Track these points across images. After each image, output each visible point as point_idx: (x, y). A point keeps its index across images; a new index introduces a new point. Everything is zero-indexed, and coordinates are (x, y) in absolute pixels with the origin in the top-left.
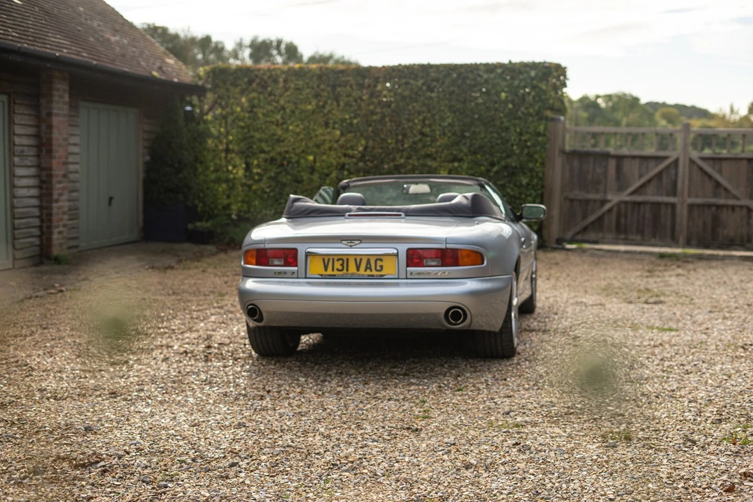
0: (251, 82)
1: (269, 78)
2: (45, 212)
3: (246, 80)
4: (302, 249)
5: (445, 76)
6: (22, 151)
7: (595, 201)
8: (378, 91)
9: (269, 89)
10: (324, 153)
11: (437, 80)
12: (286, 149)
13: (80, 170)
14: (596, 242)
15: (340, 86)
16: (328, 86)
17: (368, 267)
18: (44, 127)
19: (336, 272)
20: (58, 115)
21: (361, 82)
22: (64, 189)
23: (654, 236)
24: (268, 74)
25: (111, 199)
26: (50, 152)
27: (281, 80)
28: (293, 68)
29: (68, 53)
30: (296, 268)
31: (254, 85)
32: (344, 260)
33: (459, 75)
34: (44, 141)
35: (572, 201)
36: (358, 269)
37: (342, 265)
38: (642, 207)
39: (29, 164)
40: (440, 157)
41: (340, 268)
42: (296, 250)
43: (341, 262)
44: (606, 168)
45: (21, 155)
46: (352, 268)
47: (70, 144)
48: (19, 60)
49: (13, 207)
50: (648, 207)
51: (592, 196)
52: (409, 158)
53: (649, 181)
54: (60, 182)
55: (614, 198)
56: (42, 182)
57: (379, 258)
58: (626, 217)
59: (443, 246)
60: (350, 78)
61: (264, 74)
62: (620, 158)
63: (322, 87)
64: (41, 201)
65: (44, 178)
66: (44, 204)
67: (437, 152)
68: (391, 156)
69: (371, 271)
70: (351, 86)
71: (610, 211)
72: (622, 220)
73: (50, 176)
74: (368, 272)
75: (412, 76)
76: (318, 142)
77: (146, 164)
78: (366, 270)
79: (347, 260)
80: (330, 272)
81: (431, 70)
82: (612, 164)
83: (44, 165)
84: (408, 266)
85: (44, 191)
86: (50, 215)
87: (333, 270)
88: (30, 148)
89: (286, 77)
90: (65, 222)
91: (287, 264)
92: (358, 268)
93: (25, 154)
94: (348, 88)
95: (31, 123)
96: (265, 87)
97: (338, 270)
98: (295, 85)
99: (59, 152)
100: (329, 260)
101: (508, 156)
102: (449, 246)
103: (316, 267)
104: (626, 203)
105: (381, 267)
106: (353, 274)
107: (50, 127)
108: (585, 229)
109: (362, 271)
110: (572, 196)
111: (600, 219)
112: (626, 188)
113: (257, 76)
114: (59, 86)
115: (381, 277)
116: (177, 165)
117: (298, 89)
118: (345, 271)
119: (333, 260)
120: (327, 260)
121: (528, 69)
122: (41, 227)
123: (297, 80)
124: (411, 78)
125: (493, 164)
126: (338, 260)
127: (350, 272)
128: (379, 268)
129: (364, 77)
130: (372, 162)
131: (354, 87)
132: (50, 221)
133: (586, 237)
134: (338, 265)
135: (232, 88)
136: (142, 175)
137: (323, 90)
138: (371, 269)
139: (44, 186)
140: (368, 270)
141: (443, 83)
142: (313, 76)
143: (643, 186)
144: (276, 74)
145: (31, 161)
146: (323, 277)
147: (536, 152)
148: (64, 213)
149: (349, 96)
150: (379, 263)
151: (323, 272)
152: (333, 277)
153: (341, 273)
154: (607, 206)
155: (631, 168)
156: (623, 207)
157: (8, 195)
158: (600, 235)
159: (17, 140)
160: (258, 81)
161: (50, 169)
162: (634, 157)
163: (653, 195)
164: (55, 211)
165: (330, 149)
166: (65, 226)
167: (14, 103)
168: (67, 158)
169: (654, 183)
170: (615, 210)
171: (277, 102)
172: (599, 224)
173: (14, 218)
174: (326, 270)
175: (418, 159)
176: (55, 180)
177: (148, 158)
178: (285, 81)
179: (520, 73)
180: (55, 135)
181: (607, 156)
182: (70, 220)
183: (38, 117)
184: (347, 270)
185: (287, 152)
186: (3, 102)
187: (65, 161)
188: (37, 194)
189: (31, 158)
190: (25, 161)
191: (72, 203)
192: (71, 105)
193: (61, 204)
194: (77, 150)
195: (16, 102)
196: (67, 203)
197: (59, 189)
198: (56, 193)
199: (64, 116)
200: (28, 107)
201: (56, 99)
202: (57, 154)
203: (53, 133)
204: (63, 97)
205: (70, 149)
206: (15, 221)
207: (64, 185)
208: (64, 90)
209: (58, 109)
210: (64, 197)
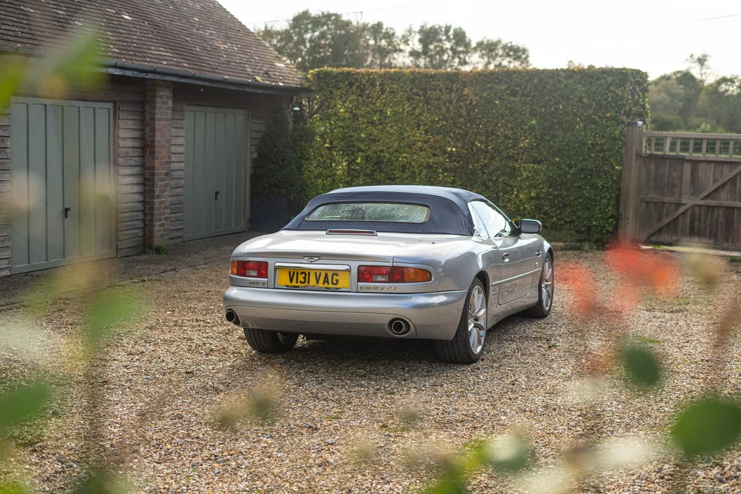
0: (351, 85)
1: (367, 82)
2: (148, 206)
3: (347, 83)
4: (273, 263)
5: (527, 81)
6: (127, 153)
7: (670, 204)
8: (465, 95)
9: (367, 92)
10: (415, 153)
11: (520, 85)
12: (381, 148)
13: (184, 169)
14: (670, 244)
15: (431, 90)
16: (420, 89)
17: (326, 281)
18: (148, 130)
19: (299, 284)
20: (161, 120)
21: (450, 86)
22: (166, 186)
23: (727, 240)
24: (367, 78)
25: (217, 193)
26: (153, 152)
27: (378, 83)
28: (389, 72)
29: (166, 64)
30: (266, 279)
31: (354, 88)
32: (306, 273)
33: (541, 80)
34: (148, 143)
35: (647, 203)
36: (317, 283)
37: (305, 278)
38: (716, 211)
39: (133, 164)
40: (522, 159)
41: (303, 280)
42: (267, 263)
43: (303, 275)
44: (681, 171)
45: (126, 156)
46: (313, 281)
47: (173, 145)
48: (117, 73)
49: (117, 203)
50: (721, 212)
51: (666, 199)
52: (492, 158)
53: (723, 185)
54: (162, 180)
55: (688, 201)
56: (146, 179)
57: (335, 273)
58: (700, 220)
59: (390, 264)
60: (440, 83)
61: (361, 78)
62: (695, 163)
63: (415, 90)
64: (145, 197)
65: (148, 177)
66: (147, 200)
67: (518, 154)
68: (475, 157)
69: (328, 284)
70: (441, 91)
71: (684, 213)
72: (696, 224)
73: (153, 174)
74: (326, 284)
75: (497, 81)
76: (409, 143)
77: (254, 161)
78: (324, 284)
79: (309, 273)
80: (294, 283)
81: (514, 76)
82: (688, 168)
83: (147, 165)
84: (358, 281)
85: (147, 188)
86: (152, 209)
87: (297, 282)
88: (135, 149)
89: (382, 81)
90: (167, 216)
91: (260, 275)
92: (318, 281)
93: (129, 155)
94: (438, 91)
95: (135, 128)
96: (363, 90)
97: (301, 282)
98: (390, 88)
99: (161, 154)
100: (294, 272)
101: (584, 160)
102: (395, 264)
103: (283, 279)
104: (700, 206)
105: (337, 281)
106: (314, 286)
107: (153, 130)
108: (660, 231)
109: (321, 284)
110: (648, 200)
111: (675, 221)
112: (700, 193)
113: (356, 80)
114: (162, 93)
115: (337, 290)
116: (281, 163)
117: (393, 92)
118: (306, 283)
119: (298, 273)
120: (293, 273)
121: (605, 75)
122: (144, 220)
123: (393, 84)
124: (495, 83)
125: (570, 168)
126: (301, 274)
127: (311, 284)
128: (335, 282)
129: (452, 82)
130: (458, 162)
131: (443, 91)
132: (152, 215)
133: (661, 239)
134: (301, 278)
135: (334, 91)
136: (249, 172)
137: (416, 94)
138: (329, 283)
139: (148, 183)
140: (326, 283)
141: (525, 88)
142: (406, 81)
143: (716, 190)
144: (374, 78)
145: (136, 161)
146: (288, 287)
147: (612, 156)
148: (166, 207)
149: (439, 99)
150: (335, 277)
151: (289, 284)
152: (296, 288)
153: (303, 285)
154: (682, 209)
155: (705, 173)
156: (697, 210)
158: (675, 238)
159: (121, 143)
160: (357, 84)
161: (153, 168)
162: (709, 162)
163: (727, 200)
164: (156, 206)
165: (421, 149)
166: (166, 219)
167: (119, 110)
168: (169, 157)
169: (728, 188)
170: (689, 212)
171: (374, 104)
172: (673, 226)
173: (117, 212)
174: (291, 281)
175: (501, 160)
176: (156, 178)
177: (255, 155)
178: (380, 85)
179: (598, 79)
180: (158, 137)
181: (683, 160)
182: (172, 213)
183: (143, 121)
184: (308, 283)
185: (382, 151)
186: (109, 109)
187: (167, 160)
188: (142, 191)
189: (134, 159)
190: (129, 161)
191: (175, 198)
192: (174, 110)
193: (163, 199)
194: (182, 149)
195: (121, 109)
196: (170, 199)
197: (161, 186)
198: (158, 189)
199: (167, 120)
200: (133, 113)
201: (159, 105)
202: (159, 155)
203: (156, 136)
204: (167, 103)
205: (174, 149)
206: (119, 215)
207: (167, 182)
208: (168, 97)
209: (161, 114)
210: (166, 193)
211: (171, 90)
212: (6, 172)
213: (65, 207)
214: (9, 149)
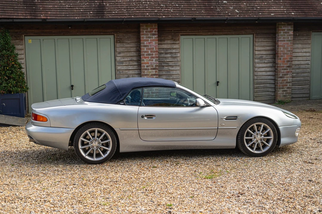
2: (276, 82)
6: (262, 57)
13: (310, 63)
18: (276, 46)
20: (283, 41)
22: (288, 72)
26: (278, 56)
29: (275, 15)
34: (277, 52)
39: (266, 62)
45: (261, 58)
47: (293, 52)
49: (254, 79)
54: (285, 69)
64: (274, 77)
65: (277, 68)
66: (276, 79)
83: (276, 62)
85: (276, 73)
88: (268, 55)
90: (289, 86)
93: (264, 58)
95: (268, 45)
107: (278, 46)
114: (284, 28)
122: (275, 88)
139: (276, 71)
145: (269, 60)
148: (288, 83)
157: (252, 75)
159: (257, 53)
161: (278, 64)
164: (280, 82)
166: (288, 88)
168: (291, 59)
173: (254, 84)
182: (292, 85)
183: (274, 42)
186: (250, 38)
187: (289, 60)
188: (274, 74)
189: (267, 60)
190: (263, 61)
191: (302, 78)
192: (295, 36)
193: (285, 79)
194: (308, 54)
195: (256, 37)
196: (291, 78)
197: (284, 72)
198: (281, 74)
199: (289, 41)
200: (266, 39)
201: (282, 34)
202: (282, 58)
203: (279, 49)
204: (288, 33)
205: (295, 54)
206: (255, 85)
207: (289, 70)
208: (289, 30)
209: (284, 38)
210: (288, 76)
211: (293, 26)
212: (178, 66)
213: (217, 81)
214: (179, 58)
